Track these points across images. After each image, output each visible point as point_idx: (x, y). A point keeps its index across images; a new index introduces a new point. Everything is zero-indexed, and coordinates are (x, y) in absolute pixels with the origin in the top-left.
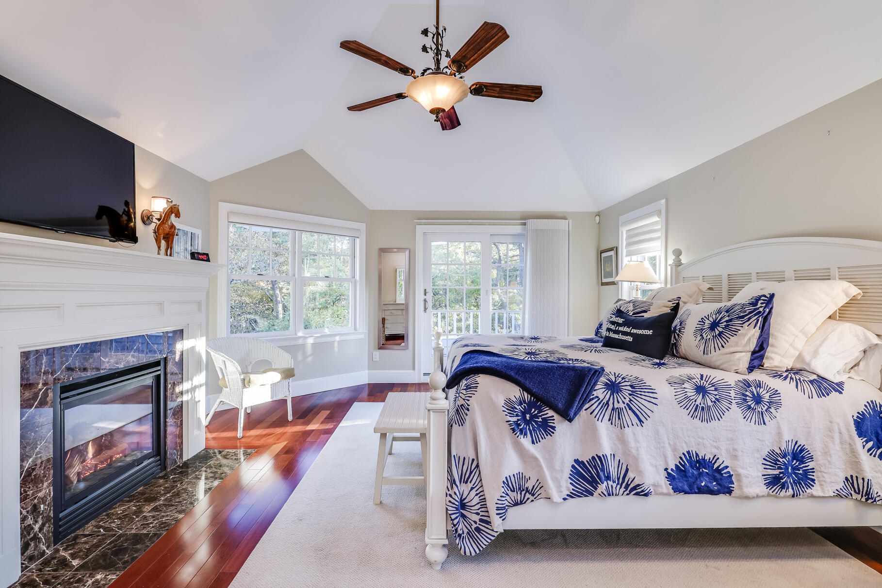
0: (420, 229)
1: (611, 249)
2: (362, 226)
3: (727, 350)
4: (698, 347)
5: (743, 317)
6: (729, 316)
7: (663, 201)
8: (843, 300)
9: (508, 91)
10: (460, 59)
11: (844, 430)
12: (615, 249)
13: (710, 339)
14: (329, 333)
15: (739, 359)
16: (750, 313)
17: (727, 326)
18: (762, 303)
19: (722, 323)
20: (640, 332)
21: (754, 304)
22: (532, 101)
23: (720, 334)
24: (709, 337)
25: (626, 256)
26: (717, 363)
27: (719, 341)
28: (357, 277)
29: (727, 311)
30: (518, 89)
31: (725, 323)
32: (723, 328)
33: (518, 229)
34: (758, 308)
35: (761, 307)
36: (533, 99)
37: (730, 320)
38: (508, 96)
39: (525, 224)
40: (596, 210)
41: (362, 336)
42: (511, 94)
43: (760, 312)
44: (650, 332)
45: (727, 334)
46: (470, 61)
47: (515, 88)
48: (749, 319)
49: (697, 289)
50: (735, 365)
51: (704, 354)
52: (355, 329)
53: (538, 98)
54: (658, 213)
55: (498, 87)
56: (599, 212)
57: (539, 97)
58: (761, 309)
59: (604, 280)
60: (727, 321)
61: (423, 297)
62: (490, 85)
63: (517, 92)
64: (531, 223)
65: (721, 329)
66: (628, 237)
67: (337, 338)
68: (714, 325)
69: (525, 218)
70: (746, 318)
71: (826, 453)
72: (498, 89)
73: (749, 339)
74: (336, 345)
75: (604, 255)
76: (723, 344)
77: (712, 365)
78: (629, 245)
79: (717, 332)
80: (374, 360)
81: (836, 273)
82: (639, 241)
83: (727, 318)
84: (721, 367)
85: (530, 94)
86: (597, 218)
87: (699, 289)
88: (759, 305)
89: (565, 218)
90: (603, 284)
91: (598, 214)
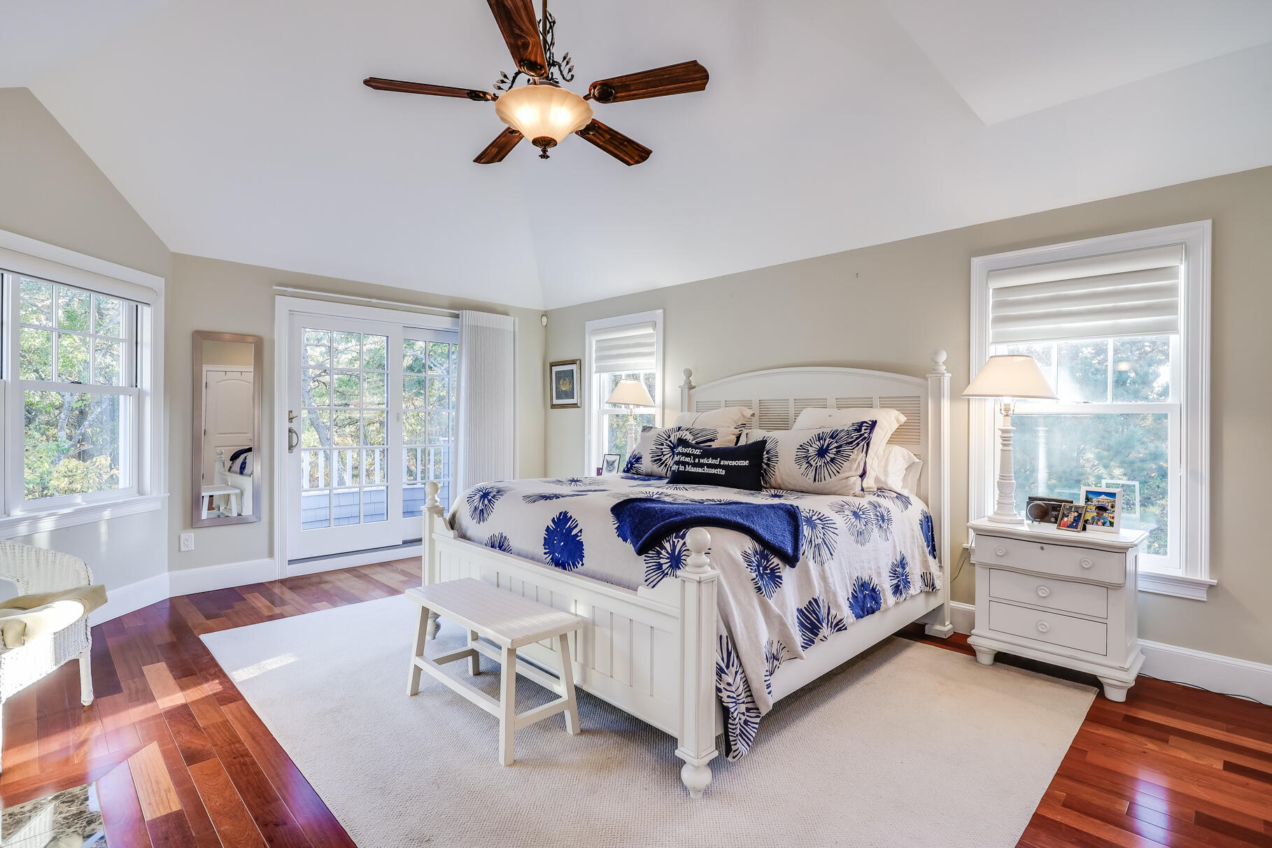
0: (283, 304)
1: (573, 362)
2: (159, 283)
3: (842, 475)
4: (805, 474)
5: (851, 443)
6: (837, 442)
7: (661, 311)
8: (895, 426)
9: (616, 143)
10: (617, 86)
11: (918, 536)
12: (578, 362)
13: (821, 466)
14: (84, 505)
15: (854, 484)
16: (857, 439)
17: (838, 452)
18: (865, 430)
19: (831, 449)
20: (734, 463)
21: (859, 430)
22: (629, 164)
23: (832, 460)
24: (818, 464)
25: (596, 372)
26: (834, 489)
27: (833, 468)
28: (146, 382)
29: (832, 437)
30: (628, 145)
31: (835, 450)
32: (834, 454)
33: (446, 323)
34: (863, 434)
35: (865, 433)
36: (632, 163)
37: (840, 446)
38: (612, 149)
39: (457, 316)
40: (543, 309)
41: (157, 506)
42: (616, 147)
43: (865, 438)
44: (746, 463)
45: (839, 459)
46: (627, 93)
47: (625, 143)
48: (858, 444)
49: (740, 415)
50: (851, 489)
51: (815, 481)
52: (141, 492)
53: (638, 162)
54: (654, 325)
55: (609, 134)
56: (545, 311)
57: (640, 163)
58: (866, 435)
59: (556, 402)
60: (836, 447)
61: (287, 425)
62: (605, 128)
63: (625, 149)
64: (467, 315)
65: (833, 456)
66: (599, 349)
67: (107, 514)
68: (822, 452)
69: (457, 308)
70: (854, 443)
71: (913, 557)
72: (609, 137)
73: (859, 463)
74: (103, 529)
75: (555, 369)
76: (839, 470)
77: (827, 491)
78: (599, 359)
79: (829, 459)
80: (183, 549)
81: (876, 402)
82: (617, 355)
83: (836, 445)
84: (838, 493)
85: (633, 155)
86: (544, 319)
87: (743, 415)
88: (863, 431)
89: (506, 314)
90: (553, 406)
91: (545, 314)
